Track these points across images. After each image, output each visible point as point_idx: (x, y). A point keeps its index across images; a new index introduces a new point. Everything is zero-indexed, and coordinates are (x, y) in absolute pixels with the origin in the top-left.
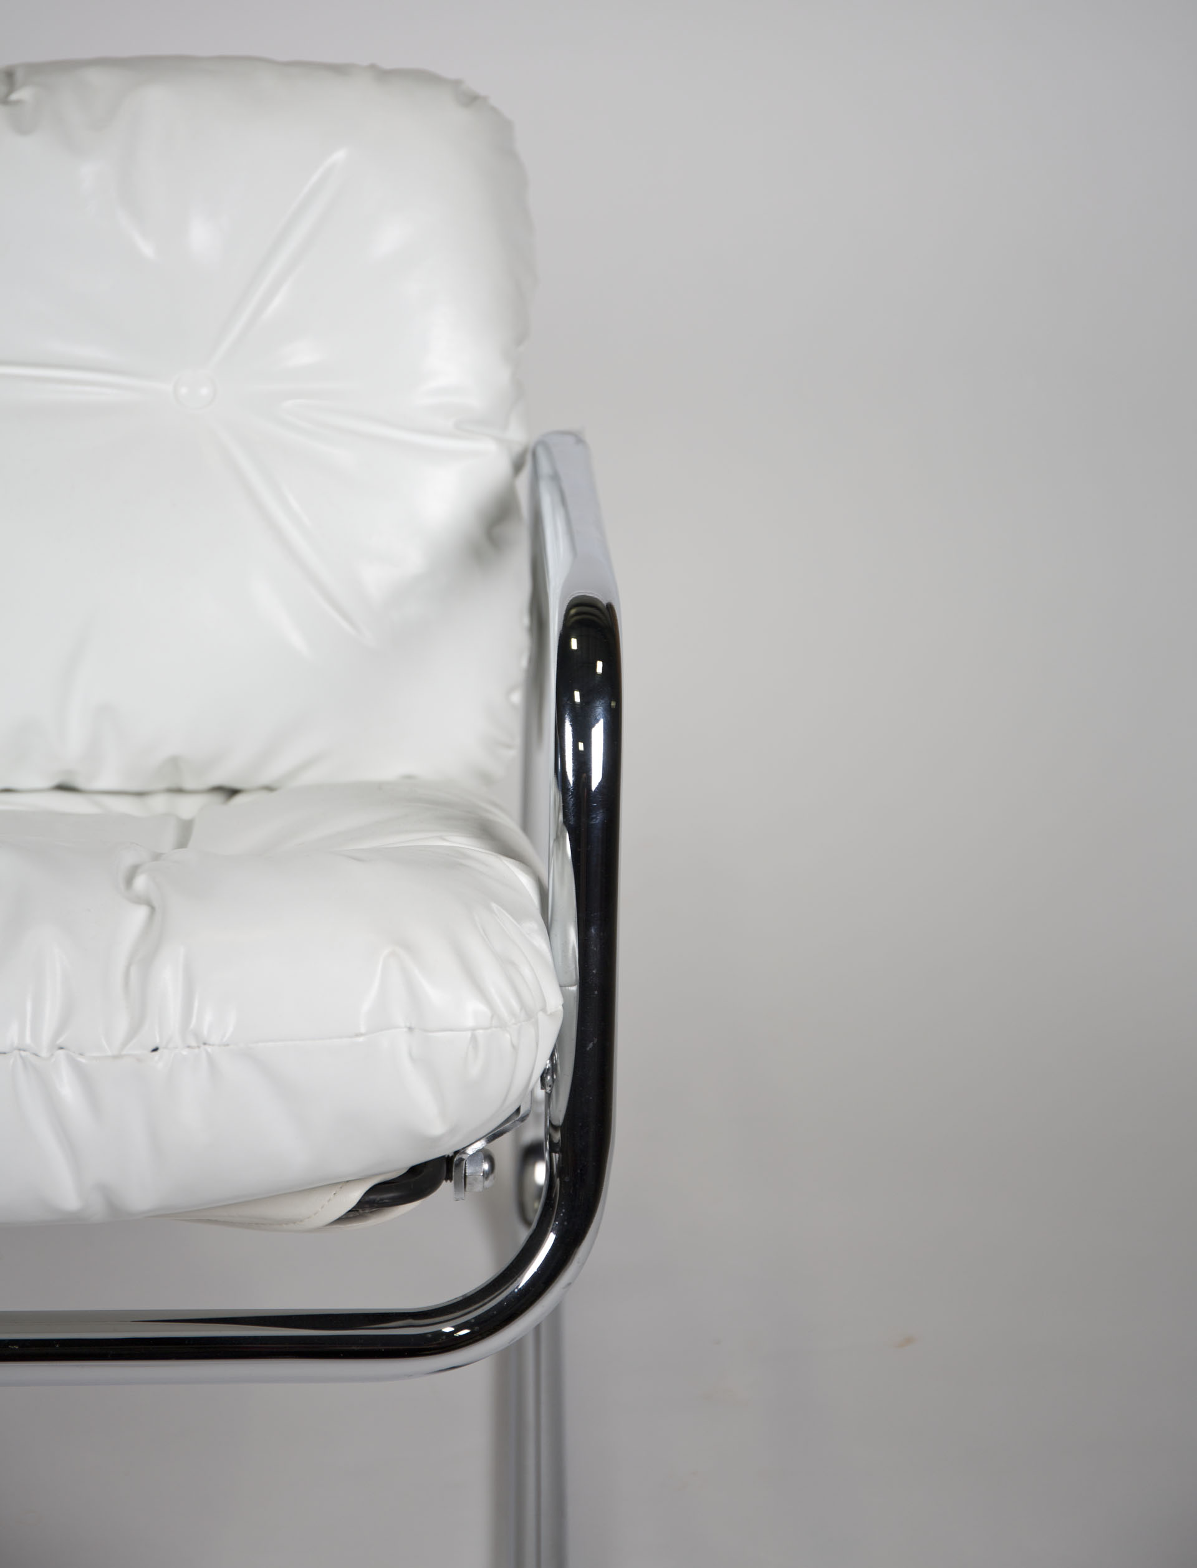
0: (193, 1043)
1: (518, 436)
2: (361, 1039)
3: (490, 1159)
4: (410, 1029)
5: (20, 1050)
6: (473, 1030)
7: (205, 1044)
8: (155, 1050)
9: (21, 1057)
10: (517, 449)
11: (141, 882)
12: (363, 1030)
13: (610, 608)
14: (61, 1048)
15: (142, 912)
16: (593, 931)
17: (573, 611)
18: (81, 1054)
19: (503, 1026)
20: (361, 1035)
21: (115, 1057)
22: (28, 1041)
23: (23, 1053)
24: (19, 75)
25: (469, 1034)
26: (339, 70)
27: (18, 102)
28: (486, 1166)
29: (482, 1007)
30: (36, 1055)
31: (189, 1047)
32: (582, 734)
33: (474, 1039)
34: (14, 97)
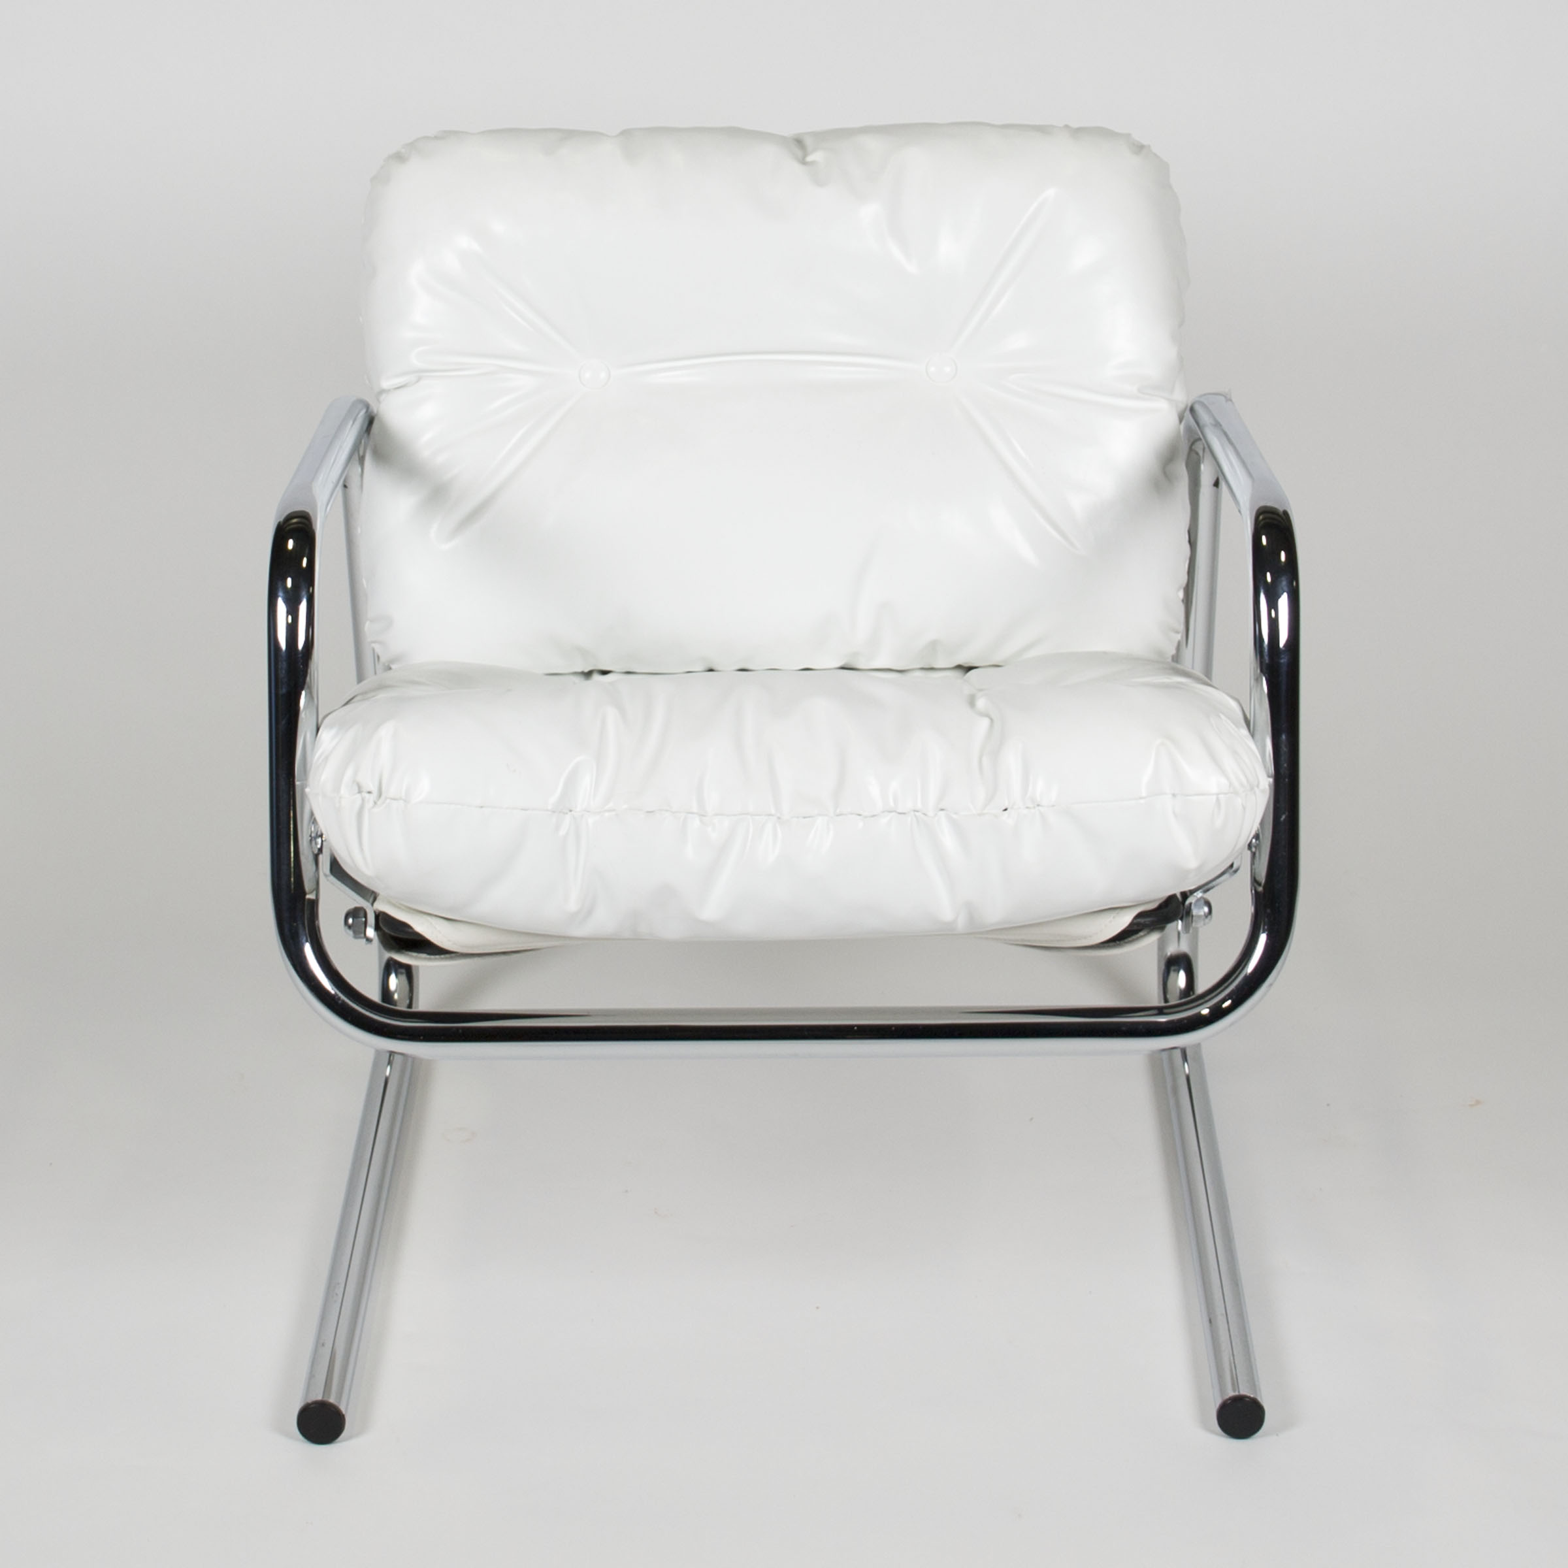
0: (1030, 805)
1: (1182, 398)
2: (1142, 801)
3: (1208, 904)
4: (1174, 795)
5: (915, 811)
6: (1218, 794)
7: (1038, 805)
8: (1006, 810)
9: (915, 816)
10: (1182, 406)
11: (981, 703)
12: (1144, 795)
13: (1286, 513)
14: (942, 810)
15: (985, 722)
16: (1284, 737)
17: (1261, 517)
18: (956, 813)
19: (1236, 793)
20: (1141, 798)
21: (980, 815)
22: (919, 806)
23: (917, 814)
24: (809, 142)
25: (1214, 798)
26: (1043, 130)
27: (813, 163)
28: (1206, 909)
29: (1223, 781)
30: (925, 814)
31: (1027, 808)
32: (1273, 604)
33: (1218, 800)
34: (809, 159)
